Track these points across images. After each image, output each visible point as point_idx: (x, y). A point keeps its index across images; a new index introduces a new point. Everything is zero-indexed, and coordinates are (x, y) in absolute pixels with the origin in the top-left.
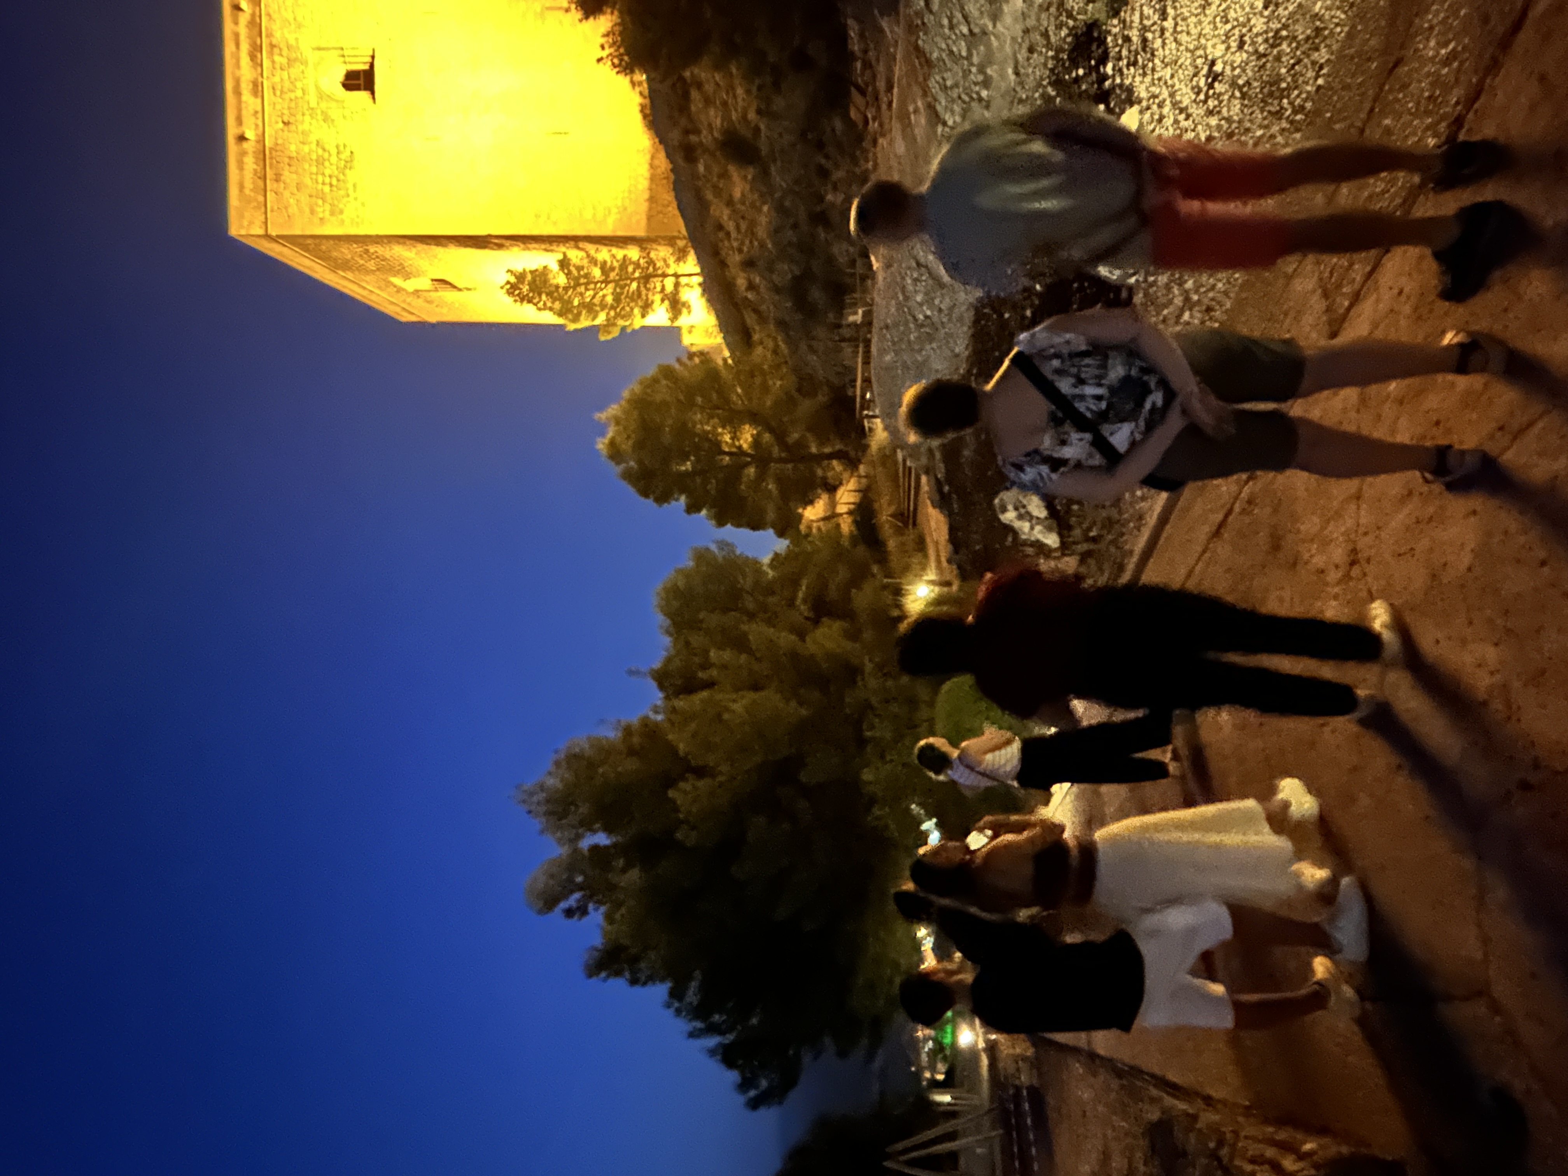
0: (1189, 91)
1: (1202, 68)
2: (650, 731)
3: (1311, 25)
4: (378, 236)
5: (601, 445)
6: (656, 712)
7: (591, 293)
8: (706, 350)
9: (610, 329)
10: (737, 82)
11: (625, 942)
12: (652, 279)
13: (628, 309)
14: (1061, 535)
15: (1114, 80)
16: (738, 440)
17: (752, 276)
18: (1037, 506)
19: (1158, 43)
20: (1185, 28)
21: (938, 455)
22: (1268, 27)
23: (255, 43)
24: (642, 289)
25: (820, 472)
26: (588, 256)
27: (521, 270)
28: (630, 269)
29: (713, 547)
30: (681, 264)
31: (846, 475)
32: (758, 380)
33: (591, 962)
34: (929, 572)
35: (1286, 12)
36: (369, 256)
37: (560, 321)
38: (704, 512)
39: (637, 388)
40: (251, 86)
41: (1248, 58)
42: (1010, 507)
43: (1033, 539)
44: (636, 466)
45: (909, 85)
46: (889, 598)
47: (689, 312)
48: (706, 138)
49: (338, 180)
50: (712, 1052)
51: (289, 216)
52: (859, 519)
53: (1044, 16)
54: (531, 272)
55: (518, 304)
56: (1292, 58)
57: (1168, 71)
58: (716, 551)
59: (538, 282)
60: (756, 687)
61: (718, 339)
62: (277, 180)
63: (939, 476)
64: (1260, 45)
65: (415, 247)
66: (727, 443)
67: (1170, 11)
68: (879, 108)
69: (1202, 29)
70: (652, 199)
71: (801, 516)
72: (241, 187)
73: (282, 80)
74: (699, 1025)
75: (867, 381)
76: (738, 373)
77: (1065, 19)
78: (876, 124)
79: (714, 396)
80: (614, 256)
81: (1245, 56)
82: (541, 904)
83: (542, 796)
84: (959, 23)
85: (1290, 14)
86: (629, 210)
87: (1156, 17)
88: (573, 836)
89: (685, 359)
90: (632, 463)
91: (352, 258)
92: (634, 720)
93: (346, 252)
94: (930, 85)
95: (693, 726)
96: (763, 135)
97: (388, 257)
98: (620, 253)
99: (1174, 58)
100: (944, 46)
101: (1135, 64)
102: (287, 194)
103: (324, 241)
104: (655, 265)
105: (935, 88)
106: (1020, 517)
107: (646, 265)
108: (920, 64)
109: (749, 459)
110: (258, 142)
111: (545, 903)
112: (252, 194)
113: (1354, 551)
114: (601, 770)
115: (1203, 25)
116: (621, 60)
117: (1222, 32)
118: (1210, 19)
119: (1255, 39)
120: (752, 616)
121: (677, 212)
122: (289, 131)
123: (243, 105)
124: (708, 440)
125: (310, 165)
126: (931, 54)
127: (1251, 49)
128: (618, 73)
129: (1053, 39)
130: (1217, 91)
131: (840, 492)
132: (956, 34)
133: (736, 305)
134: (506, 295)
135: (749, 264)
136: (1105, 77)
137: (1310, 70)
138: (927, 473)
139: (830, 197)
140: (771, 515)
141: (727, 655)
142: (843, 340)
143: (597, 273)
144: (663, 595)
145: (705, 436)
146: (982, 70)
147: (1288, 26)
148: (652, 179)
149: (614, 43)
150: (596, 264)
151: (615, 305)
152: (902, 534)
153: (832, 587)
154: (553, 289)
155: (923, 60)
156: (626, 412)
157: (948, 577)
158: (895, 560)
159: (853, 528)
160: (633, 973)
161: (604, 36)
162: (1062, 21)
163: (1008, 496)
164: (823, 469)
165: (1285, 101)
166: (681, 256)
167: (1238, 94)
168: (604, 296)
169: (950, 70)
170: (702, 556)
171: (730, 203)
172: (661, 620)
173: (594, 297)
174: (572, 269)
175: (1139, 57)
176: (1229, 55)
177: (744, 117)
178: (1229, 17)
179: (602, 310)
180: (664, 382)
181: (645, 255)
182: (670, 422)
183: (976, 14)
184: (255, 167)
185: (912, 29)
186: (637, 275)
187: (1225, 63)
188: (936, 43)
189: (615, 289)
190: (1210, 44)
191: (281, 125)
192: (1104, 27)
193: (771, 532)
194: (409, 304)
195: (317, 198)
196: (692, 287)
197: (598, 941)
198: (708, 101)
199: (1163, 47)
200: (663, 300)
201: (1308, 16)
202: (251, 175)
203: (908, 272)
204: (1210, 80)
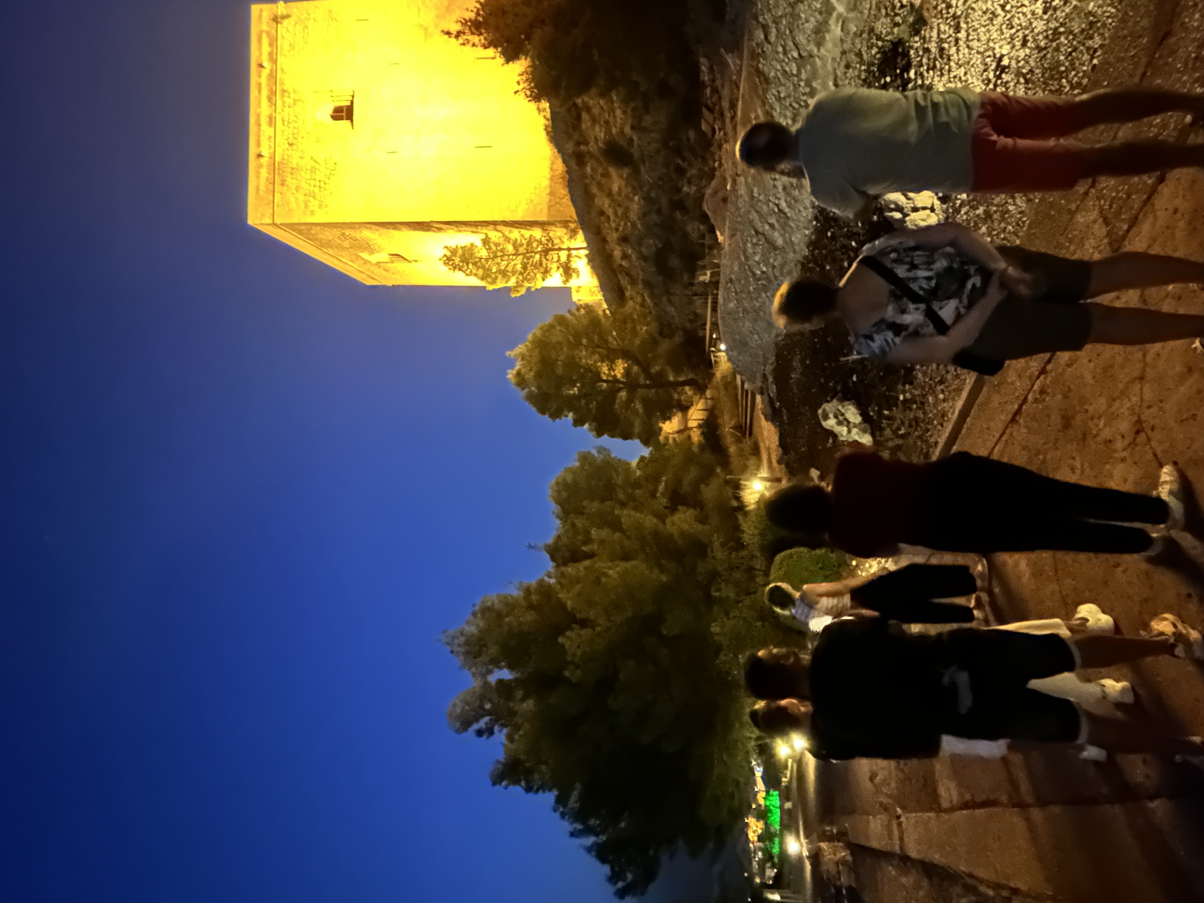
0: (980, 83)
1: (991, 65)
2: (545, 591)
3: (1085, 20)
4: (352, 223)
5: (511, 375)
6: (550, 577)
7: (505, 263)
8: (590, 304)
9: (519, 289)
10: (616, 105)
11: (522, 757)
12: (550, 253)
13: (532, 274)
14: (873, 435)
15: (916, 82)
16: (614, 371)
17: (625, 249)
18: (853, 414)
19: (953, 50)
20: (976, 37)
21: (771, 379)
22: (1048, 27)
23: (272, 89)
24: (543, 259)
25: (676, 396)
26: (504, 235)
27: (454, 247)
28: (535, 245)
29: (594, 452)
30: (573, 240)
31: (696, 398)
32: (629, 326)
33: (496, 772)
34: (762, 471)
35: (1064, 14)
36: (345, 238)
37: (481, 283)
38: (586, 426)
39: (538, 333)
40: (267, 119)
41: (1030, 53)
42: (831, 416)
43: (850, 440)
44: (536, 391)
45: (751, 97)
46: (729, 491)
47: (578, 276)
48: (592, 147)
49: (325, 184)
50: (589, 850)
51: (289, 210)
52: (706, 431)
53: (857, 41)
54: (462, 248)
55: (452, 271)
56: (1069, 47)
57: (962, 70)
58: (596, 455)
59: (466, 256)
60: (626, 558)
61: (599, 297)
62: (283, 184)
63: (772, 395)
64: (1041, 41)
65: (378, 230)
66: (605, 373)
67: (963, 25)
68: (723, 122)
69: (990, 36)
70: (552, 194)
71: (661, 429)
72: (258, 189)
73: (289, 114)
74: (579, 826)
75: (715, 325)
76: (614, 322)
77: (875, 41)
78: (722, 134)
79: (596, 338)
80: (522, 236)
81: (1028, 51)
82: (458, 724)
83: (462, 639)
84: (791, 50)
85: (1067, 15)
86: (535, 202)
87: (951, 31)
88: (484, 671)
89: (574, 310)
90: (533, 388)
91: (333, 239)
92: (533, 582)
93: (328, 235)
94: (768, 97)
95: (578, 587)
96: (635, 144)
97: (358, 238)
98: (527, 233)
99: (967, 60)
100: (779, 67)
101: (934, 68)
102: (289, 194)
103: (313, 227)
104: (553, 242)
105: (771, 99)
106: (840, 423)
107: (546, 242)
108: (760, 82)
109: (621, 386)
110: (270, 158)
111: (462, 724)
112: (264, 195)
113: (1139, 421)
114: (507, 619)
115: (991, 33)
116: (532, 92)
117: (1008, 36)
118: (996, 28)
119: (1037, 38)
120: (623, 505)
121: (570, 203)
122: (292, 150)
123: (262, 133)
124: (591, 371)
125: (306, 173)
126: (769, 74)
127: (1033, 45)
128: (529, 101)
129: (865, 57)
130: (1004, 81)
131: (691, 411)
132: (789, 59)
133: (613, 271)
134: (443, 265)
135: (624, 240)
136: (909, 80)
137: (1086, 55)
138: (762, 393)
139: (685, 189)
140: (637, 429)
141: (605, 533)
142: (696, 295)
143: (510, 248)
144: (555, 488)
145: (588, 369)
146: (808, 84)
147: (1066, 23)
148: (552, 179)
149: (527, 80)
150: (509, 242)
151: (523, 271)
152: (741, 442)
153: (685, 483)
154: (477, 260)
155: (762, 79)
156: (530, 350)
157: (778, 475)
158: (735, 461)
159: (701, 439)
160: (528, 783)
161: (520, 75)
162: (873, 43)
163: (829, 407)
164: (679, 393)
165: (1064, 81)
166: (573, 233)
167: (1022, 80)
168: (515, 265)
169: (784, 85)
170: (585, 458)
171: (610, 195)
172: (555, 507)
173: (507, 266)
174: (492, 245)
175: (937, 62)
176: (1014, 52)
177: (622, 132)
178: (1014, 23)
179: (513, 275)
180: (558, 328)
181: (546, 235)
182: (562, 357)
183: (804, 41)
184: (267, 175)
185: (754, 56)
186: (539, 249)
187: (1010, 59)
188: (773, 66)
189: (523, 260)
190: (997, 46)
191: (287, 146)
192: (907, 44)
193: (637, 441)
194: (372, 272)
195: (310, 196)
196: (580, 258)
197: (501, 756)
198: (594, 120)
199: (957, 53)
200: (558, 268)
201: (1083, 14)
202: (264, 181)
203: (749, 239)
204: (998, 73)
